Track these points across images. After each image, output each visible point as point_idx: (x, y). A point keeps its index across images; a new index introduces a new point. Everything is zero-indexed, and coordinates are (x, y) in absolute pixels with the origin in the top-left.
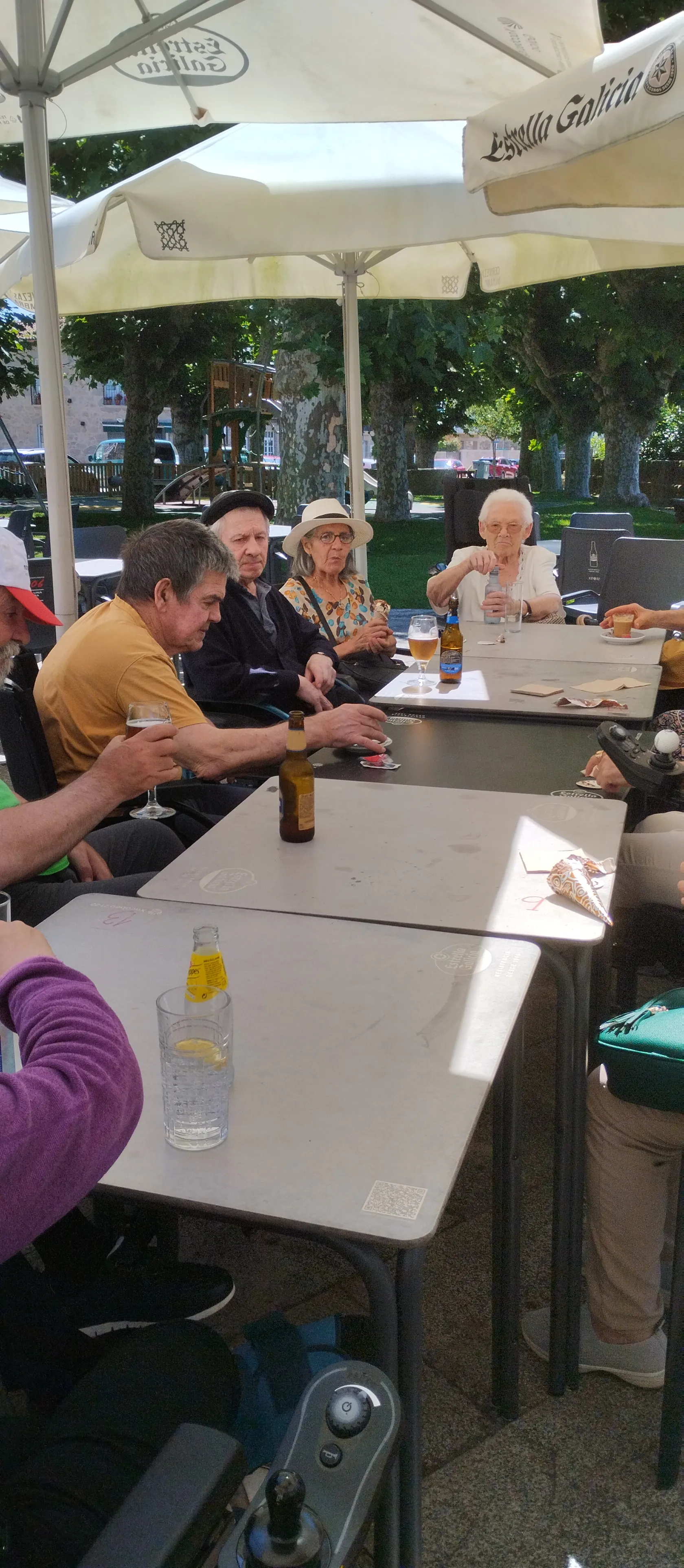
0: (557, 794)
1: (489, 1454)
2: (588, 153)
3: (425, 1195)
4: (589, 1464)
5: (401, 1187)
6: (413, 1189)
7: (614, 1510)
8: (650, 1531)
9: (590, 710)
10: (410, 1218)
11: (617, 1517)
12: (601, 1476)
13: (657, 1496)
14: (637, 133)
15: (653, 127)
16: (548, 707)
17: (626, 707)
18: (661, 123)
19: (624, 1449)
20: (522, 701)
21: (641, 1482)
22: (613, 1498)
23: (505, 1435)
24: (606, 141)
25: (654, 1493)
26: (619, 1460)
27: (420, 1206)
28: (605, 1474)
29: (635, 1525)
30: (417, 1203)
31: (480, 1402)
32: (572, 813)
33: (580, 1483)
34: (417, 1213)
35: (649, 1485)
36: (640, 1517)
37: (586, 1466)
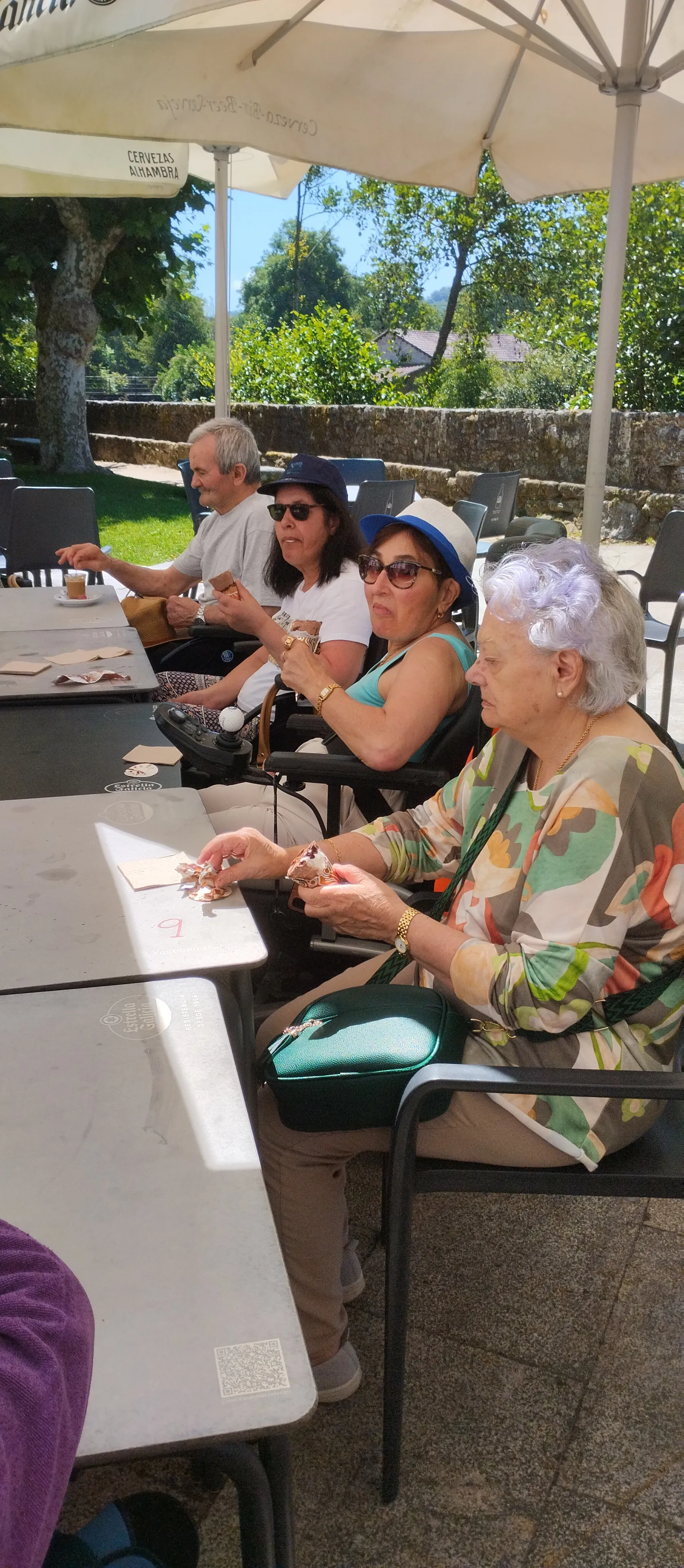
0: (112, 789)
1: (210, 1539)
2: (14, 62)
3: (280, 1346)
4: (313, 1507)
5: (248, 1347)
6: (262, 1345)
7: (353, 1546)
8: (394, 1553)
9: (92, 686)
10: (282, 1387)
11: (359, 1553)
12: (328, 1514)
13: (387, 1513)
14: (80, 46)
15: (99, 41)
16: (44, 687)
17: (129, 678)
18: (110, 37)
19: (338, 1475)
20: (14, 683)
21: (366, 1503)
22: (348, 1534)
23: (217, 1510)
24: (40, 51)
25: (383, 1511)
26: (337, 1490)
27: (284, 1364)
28: (331, 1510)
29: (379, 1554)
30: (278, 1364)
31: (180, 1484)
32: (148, 811)
33: (311, 1533)
34: (286, 1376)
35: (376, 1504)
36: (380, 1543)
37: (309, 1510)
